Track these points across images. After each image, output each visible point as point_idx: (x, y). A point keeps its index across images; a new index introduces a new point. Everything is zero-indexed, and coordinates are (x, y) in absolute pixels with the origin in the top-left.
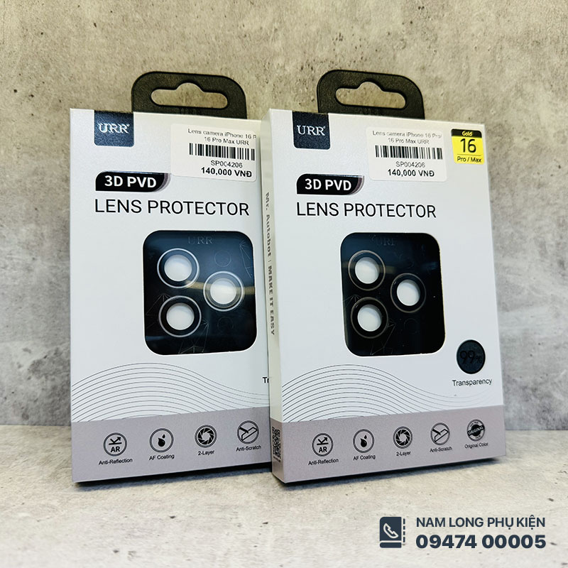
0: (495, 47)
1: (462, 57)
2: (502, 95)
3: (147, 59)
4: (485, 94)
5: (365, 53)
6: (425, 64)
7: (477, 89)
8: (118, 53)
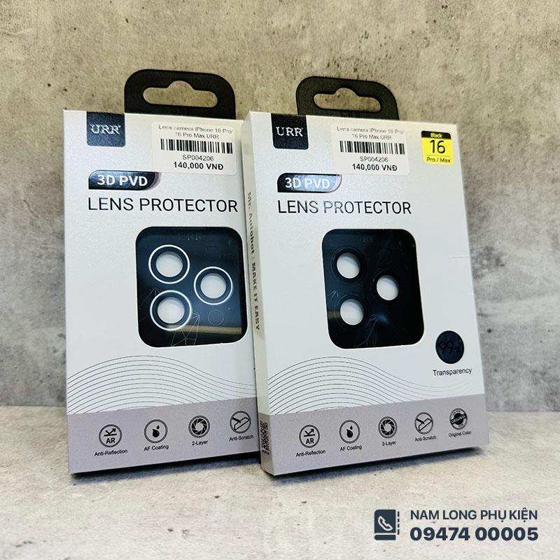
0: (515, 46)
1: (483, 56)
2: (520, 93)
3: (178, 55)
4: (504, 92)
5: (390, 51)
6: (448, 62)
7: (497, 87)
8: (149, 49)
